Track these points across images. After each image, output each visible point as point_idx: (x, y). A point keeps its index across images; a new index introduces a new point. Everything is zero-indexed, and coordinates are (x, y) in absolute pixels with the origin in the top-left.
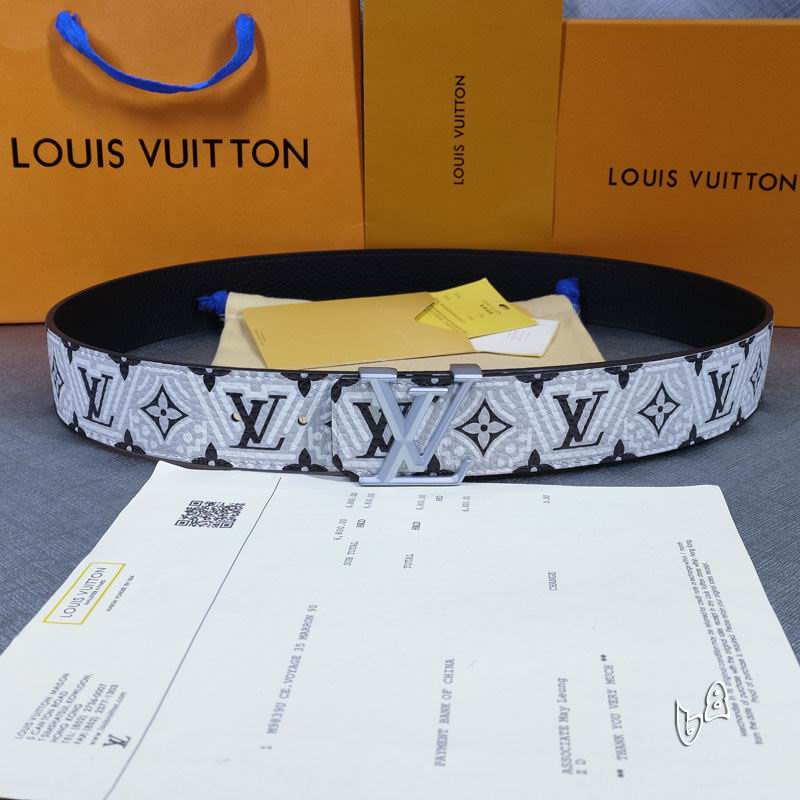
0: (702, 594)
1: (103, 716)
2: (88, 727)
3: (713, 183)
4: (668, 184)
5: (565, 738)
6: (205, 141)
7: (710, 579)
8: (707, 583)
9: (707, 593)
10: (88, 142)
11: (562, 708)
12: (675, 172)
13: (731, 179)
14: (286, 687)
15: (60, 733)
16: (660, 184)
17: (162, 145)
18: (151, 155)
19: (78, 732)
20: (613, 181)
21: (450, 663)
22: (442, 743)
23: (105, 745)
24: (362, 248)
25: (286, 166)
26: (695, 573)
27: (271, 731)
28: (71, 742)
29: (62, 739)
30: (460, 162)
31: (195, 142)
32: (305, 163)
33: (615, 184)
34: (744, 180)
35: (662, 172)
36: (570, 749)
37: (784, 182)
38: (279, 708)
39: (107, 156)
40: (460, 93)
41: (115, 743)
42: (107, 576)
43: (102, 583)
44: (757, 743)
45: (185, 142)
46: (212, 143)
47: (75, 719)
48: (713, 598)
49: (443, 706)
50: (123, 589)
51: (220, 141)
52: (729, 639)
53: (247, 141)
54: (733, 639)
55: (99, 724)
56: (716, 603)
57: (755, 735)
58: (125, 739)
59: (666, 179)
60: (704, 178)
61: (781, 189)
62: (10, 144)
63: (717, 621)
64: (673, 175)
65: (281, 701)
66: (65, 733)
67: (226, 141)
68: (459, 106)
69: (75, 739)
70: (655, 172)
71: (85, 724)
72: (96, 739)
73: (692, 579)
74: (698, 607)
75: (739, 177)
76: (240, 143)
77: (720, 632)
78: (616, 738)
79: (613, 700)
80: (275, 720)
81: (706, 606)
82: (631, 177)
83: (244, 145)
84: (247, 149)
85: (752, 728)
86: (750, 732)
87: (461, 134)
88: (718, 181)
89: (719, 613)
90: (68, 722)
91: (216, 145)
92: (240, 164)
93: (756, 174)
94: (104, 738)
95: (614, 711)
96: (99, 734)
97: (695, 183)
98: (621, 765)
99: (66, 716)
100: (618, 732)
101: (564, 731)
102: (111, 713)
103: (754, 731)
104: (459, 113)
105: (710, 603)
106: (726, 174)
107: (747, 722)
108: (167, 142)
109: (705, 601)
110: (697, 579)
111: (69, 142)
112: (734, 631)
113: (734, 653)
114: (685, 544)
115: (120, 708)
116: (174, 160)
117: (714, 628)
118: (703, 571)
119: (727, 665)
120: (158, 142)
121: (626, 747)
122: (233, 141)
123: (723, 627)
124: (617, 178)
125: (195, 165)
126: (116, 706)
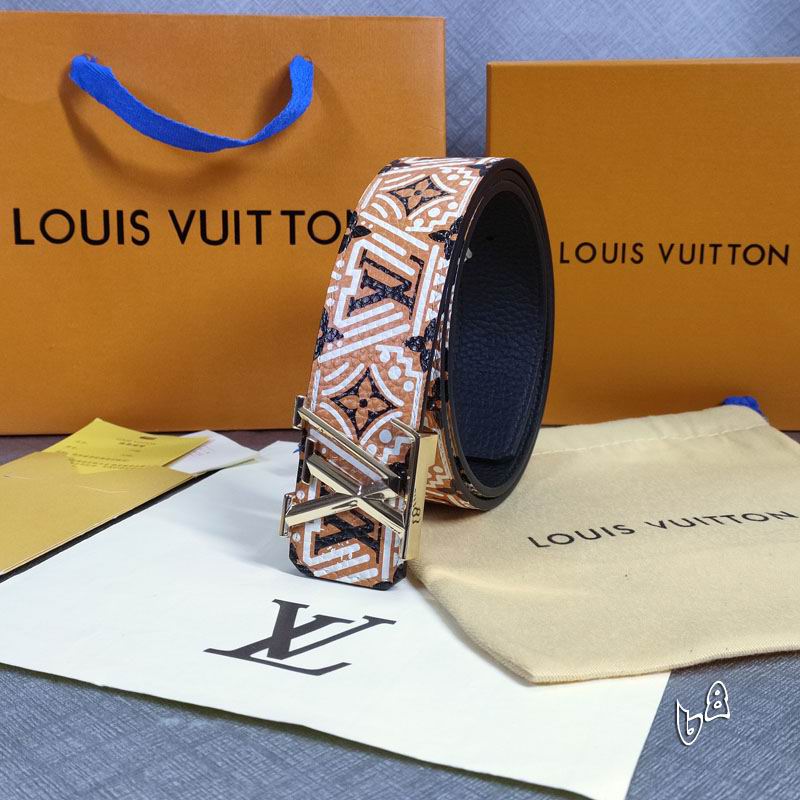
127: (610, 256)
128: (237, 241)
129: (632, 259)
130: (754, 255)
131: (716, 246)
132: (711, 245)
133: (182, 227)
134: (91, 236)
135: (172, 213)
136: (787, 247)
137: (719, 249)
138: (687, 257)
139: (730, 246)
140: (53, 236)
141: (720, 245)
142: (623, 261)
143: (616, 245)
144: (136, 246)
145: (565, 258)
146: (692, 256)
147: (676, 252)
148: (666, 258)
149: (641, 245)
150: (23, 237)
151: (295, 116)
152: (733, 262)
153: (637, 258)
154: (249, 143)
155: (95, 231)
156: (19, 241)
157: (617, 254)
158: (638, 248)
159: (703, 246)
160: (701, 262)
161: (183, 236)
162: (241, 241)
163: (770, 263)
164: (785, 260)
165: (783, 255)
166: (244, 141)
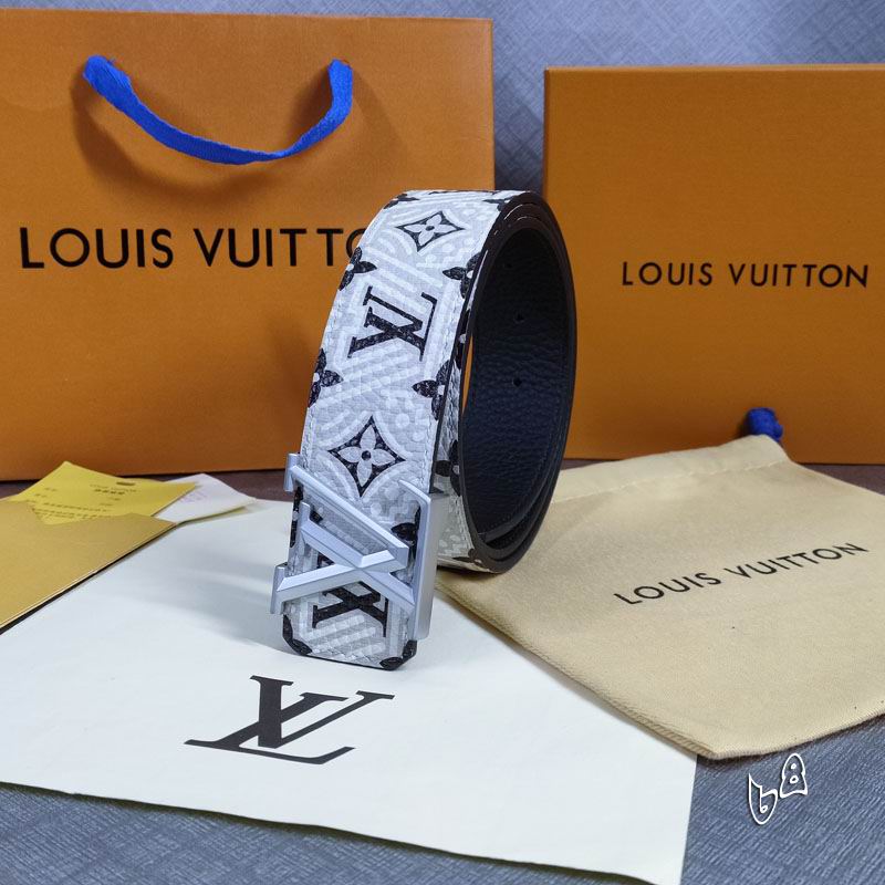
10: (125, 233)
31: (269, 232)
39: (151, 252)
45: (256, 232)
46: (292, 233)
51: (303, 231)
53: (339, 231)
62: (19, 235)
76: (329, 233)
83: (335, 236)
91: (298, 236)
108: (232, 233)
111: (99, 233)
122: (320, 231)
127: (676, 277)
128: (270, 263)
129: (701, 281)
130: (831, 276)
131: (790, 267)
132: (785, 266)
133: (209, 248)
134: (108, 258)
135: (197, 232)
136: (866, 268)
137: (793, 269)
138: (759, 279)
139: (805, 266)
140: (65, 259)
141: (794, 266)
142: (691, 283)
143: (683, 266)
144: (157, 268)
145: (628, 279)
146: (764, 277)
147: (747, 273)
148: (736, 280)
149: (710, 266)
150: (32, 260)
151: (334, 126)
152: (808, 284)
153: (705, 279)
154: (285, 156)
155: (113, 254)
156: (27, 264)
157: (683, 275)
158: (707, 269)
159: (776, 267)
160: (774, 283)
161: (209, 258)
162: (274, 262)
163: (848, 284)
164: (863, 281)
165: (862, 276)
166: (280, 154)
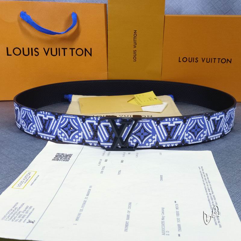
0: (205, 182)
1: (28, 214)
2: (23, 217)
3: (208, 61)
4: (196, 61)
5: (163, 225)
6: (62, 49)
7: (208, 178)
8: (207, 179)
9: (207, 182)
11: (163, 216)
12: (197, 58)
13: (213, 60)
14: (82, 209)
15: (14, 219)
16: (193, 62)
17: (50, 49)
18: (47, 52)
19: (20, 219)
20: (180, 61)
21: (130, 204)
22: (127, 225)
23: (27, 222)
24: (107, 79)
25: (85, 56)
26: (203, 176)
27: (76, 220)
28: (17, 221)
29: (15, 220)
30: (135, 55)
32: (91, 55)
33: (180, 62)
34: (217, 60)
35: (194, 58)
36: (164, 228)
37: (228, 61)
38: (79, 214)
40: (135, 35)
41: (30, 222)
42: (31, 175)
43: (30, 177)
44: (220, 227)
47: (19, 215)
48: (208, 184)
49: (128, 215)
50: (36, 179)
52: (212, 196)
54: (214, 196)
55: (26, 216)
56: (209, 185)
57: (219, 225)
58: (33, 221)
59: (195, 60)
60: (206, 60)
61: (227, 63)
63: (209, 191)
64: (197, 59)
65: (80, 212)
66: (16, 219)
67: (68, 49)
68: (135, 39)
69: (19, 221)
70: (192, 58)
71: (22, 216)
72: (25, 221)
73: (202, 178)
74: (204, 186)
75: (216, 59)
77: (210, 194)
78: (178, 225)
79: (178, 214)
80: (78, 217)
81: (206, 186)
82: (185, 60)
84: (74, 51)
85: (219, 223)
86: (218, 224)
87: (136, 47)
88: (209, 61)
89: (210, 188)
90: (17, 216)
92: (72, 55)
93: (220, 59)
94: (27, 221)
95: (178, 217)
96: (26, 219)
97: (203, 61)
98: (180, 233)
99: (16, 214)
100: (179, 223)
101: (163, 223)
102: (30, 214)
103: (219, 224)
104: (135, 41)
105: (207, 185)
106: (212, 59)
107: (217, 221)
109: (206, 184)
110: (204, 178)
112: (214, 194)
113: (214, 200)
114: (201, 168)
115: (32, 213)
116: (53, 54)
117: (208, 193)
118: (206, 175)
119: (212, 204)
120: (49, 49)
121: (181, 228)
123: (211, 192)
124: (181, 60)
125: (59, 55)
126: (31, 212)
